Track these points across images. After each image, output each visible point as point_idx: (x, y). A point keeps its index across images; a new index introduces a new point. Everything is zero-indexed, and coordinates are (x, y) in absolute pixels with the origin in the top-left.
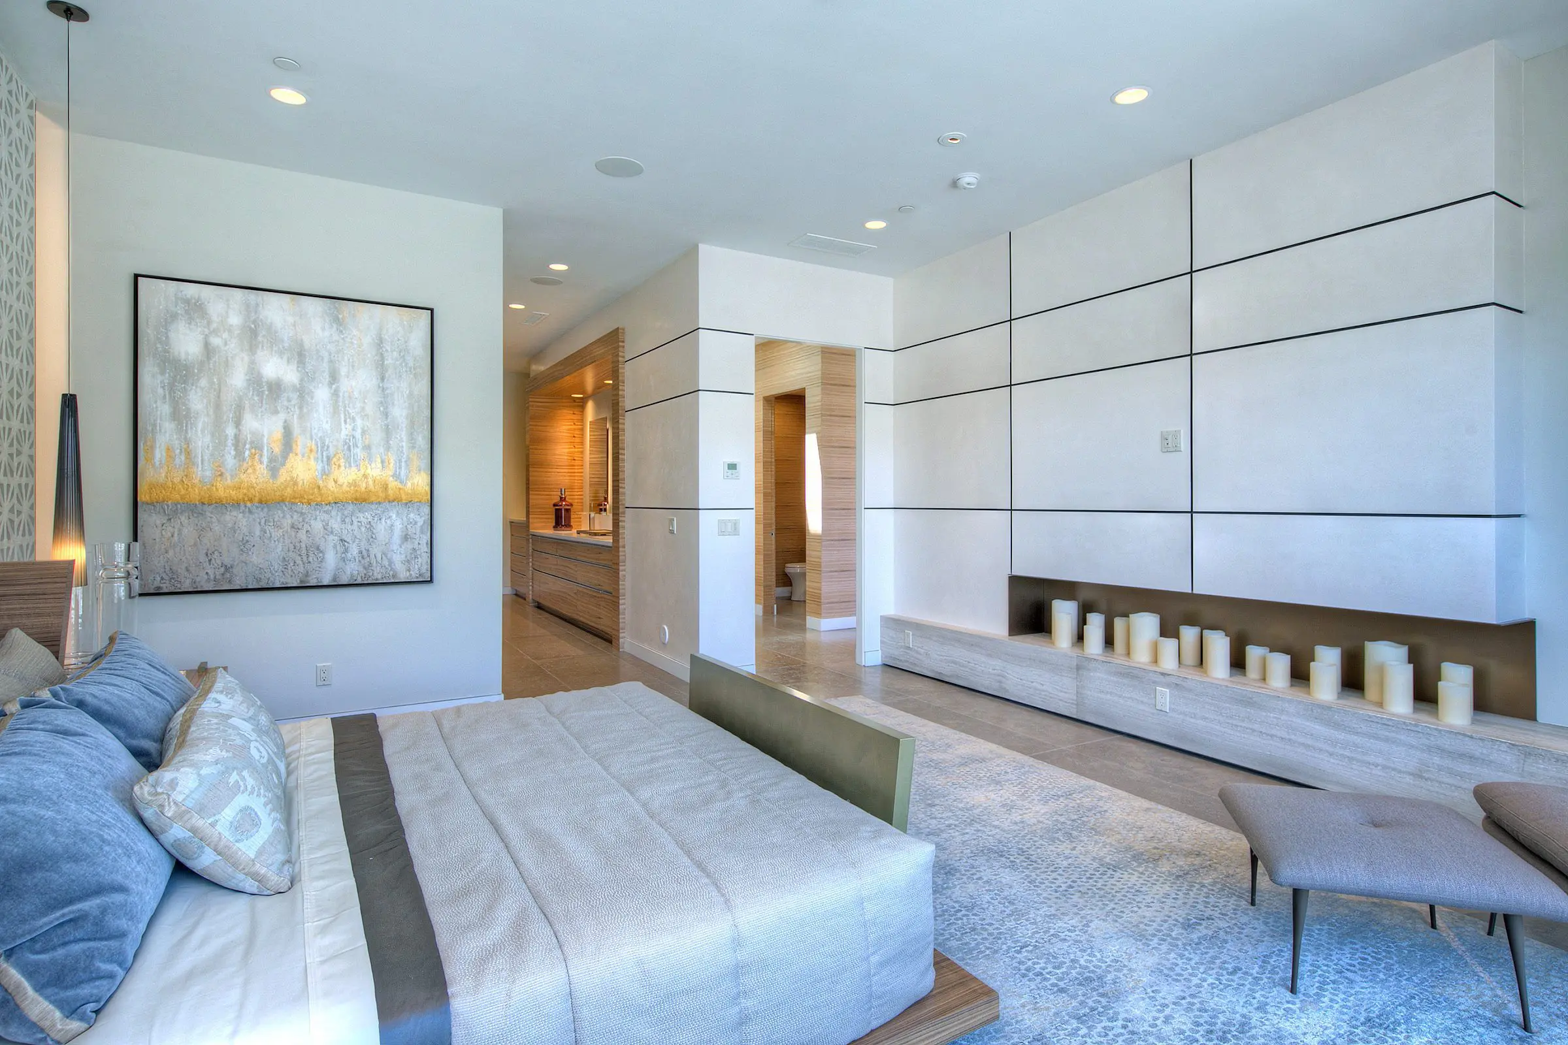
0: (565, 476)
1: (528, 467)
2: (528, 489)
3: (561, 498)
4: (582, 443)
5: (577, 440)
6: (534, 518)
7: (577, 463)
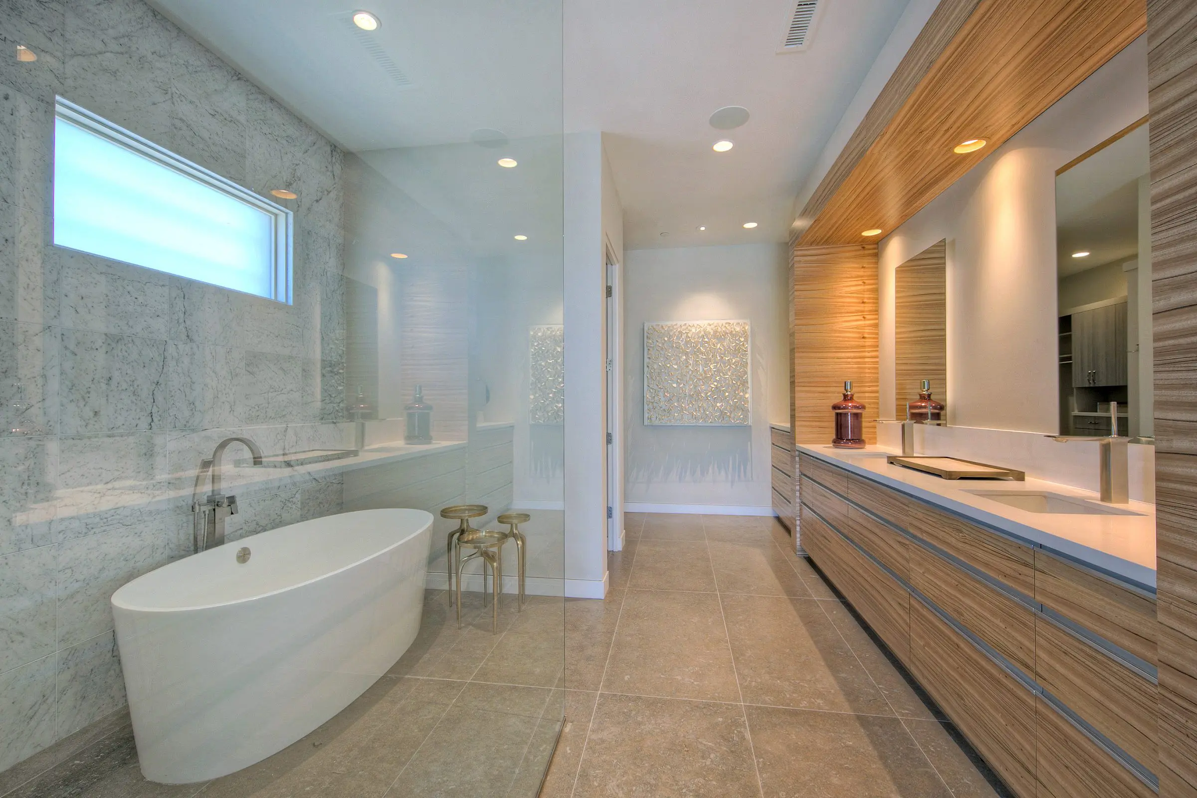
0: (849, 363)
1: (792, 351)
2: (792, 383)
3: (845, 396)
4: (877, 311)
5: (868, 307)
6: (801, 426)
7: (869, 342)
